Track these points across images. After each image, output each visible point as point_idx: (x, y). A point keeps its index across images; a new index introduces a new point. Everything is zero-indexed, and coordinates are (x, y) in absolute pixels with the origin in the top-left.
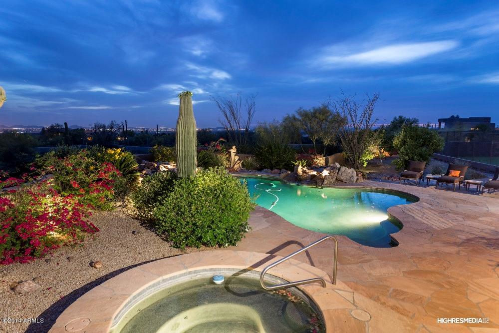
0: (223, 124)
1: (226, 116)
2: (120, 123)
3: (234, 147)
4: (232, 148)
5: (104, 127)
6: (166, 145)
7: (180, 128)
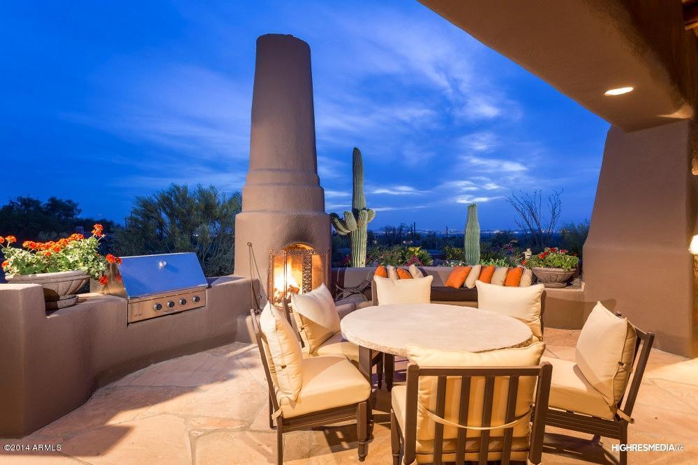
0: (520, 226)
1: (525, 217)
2: (409, 226)
3: (528, 250)
4: (526, 251)
5: (394, 230)
6: (456, 246)
7: (467, 230)
